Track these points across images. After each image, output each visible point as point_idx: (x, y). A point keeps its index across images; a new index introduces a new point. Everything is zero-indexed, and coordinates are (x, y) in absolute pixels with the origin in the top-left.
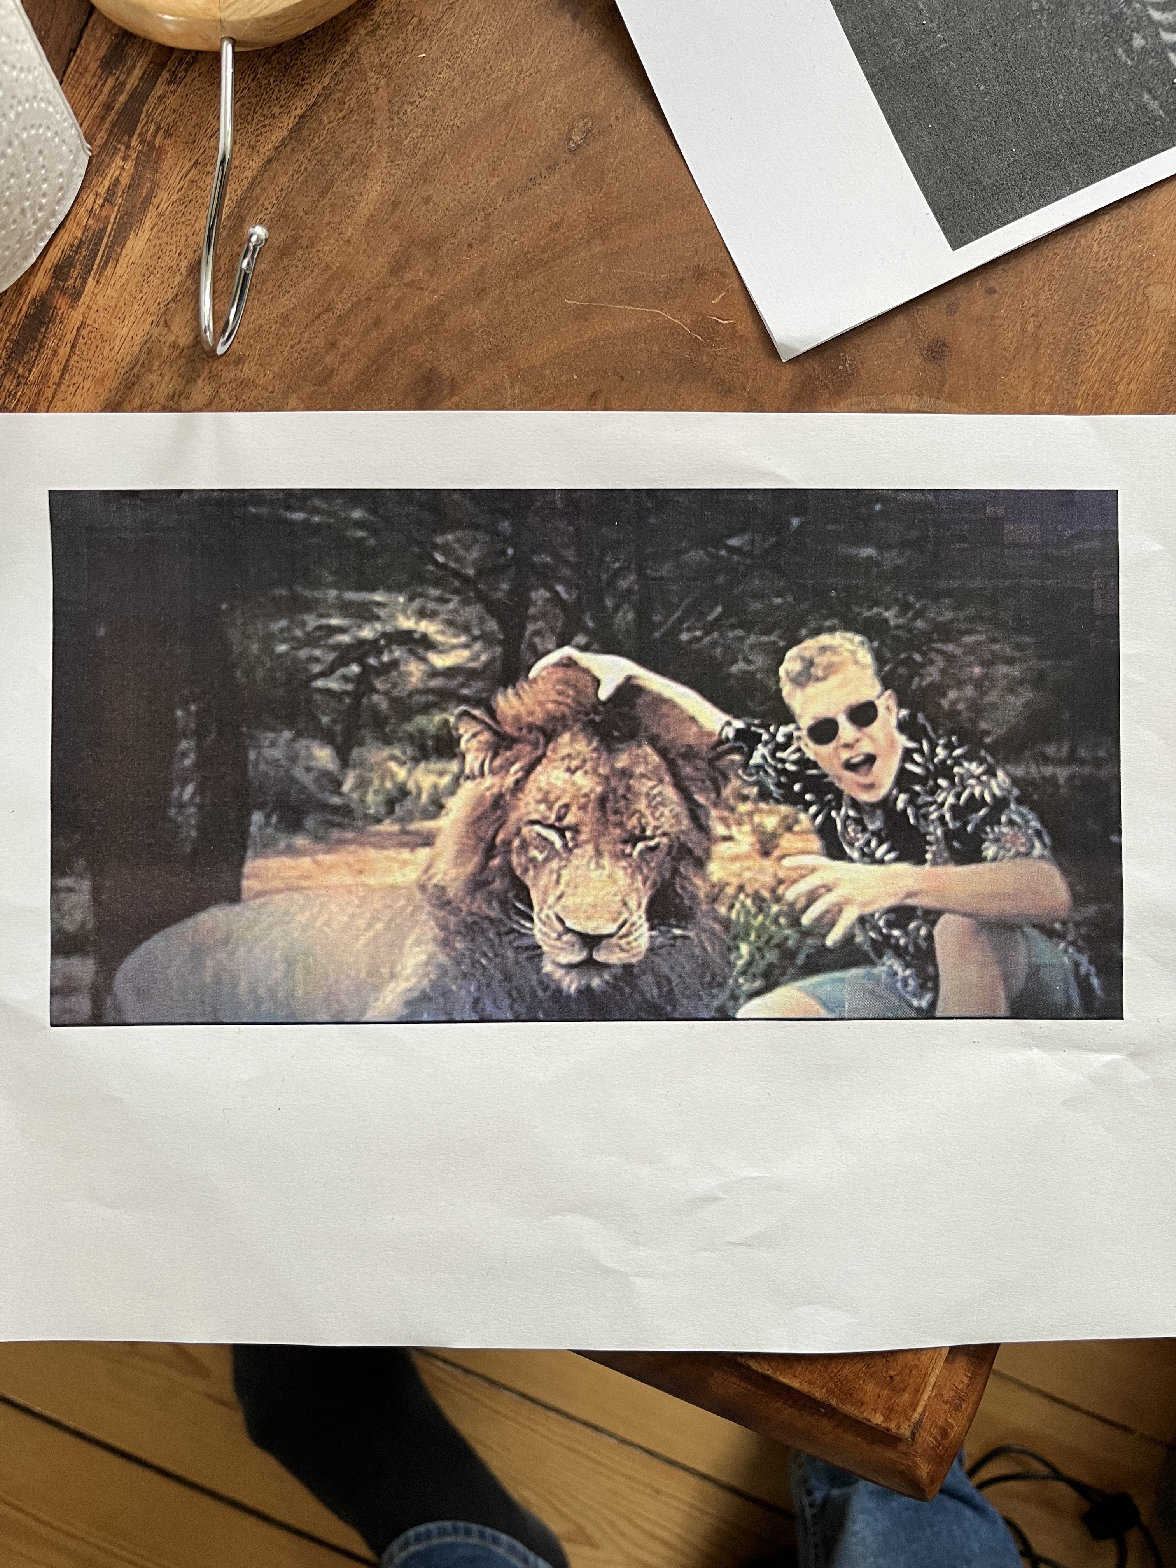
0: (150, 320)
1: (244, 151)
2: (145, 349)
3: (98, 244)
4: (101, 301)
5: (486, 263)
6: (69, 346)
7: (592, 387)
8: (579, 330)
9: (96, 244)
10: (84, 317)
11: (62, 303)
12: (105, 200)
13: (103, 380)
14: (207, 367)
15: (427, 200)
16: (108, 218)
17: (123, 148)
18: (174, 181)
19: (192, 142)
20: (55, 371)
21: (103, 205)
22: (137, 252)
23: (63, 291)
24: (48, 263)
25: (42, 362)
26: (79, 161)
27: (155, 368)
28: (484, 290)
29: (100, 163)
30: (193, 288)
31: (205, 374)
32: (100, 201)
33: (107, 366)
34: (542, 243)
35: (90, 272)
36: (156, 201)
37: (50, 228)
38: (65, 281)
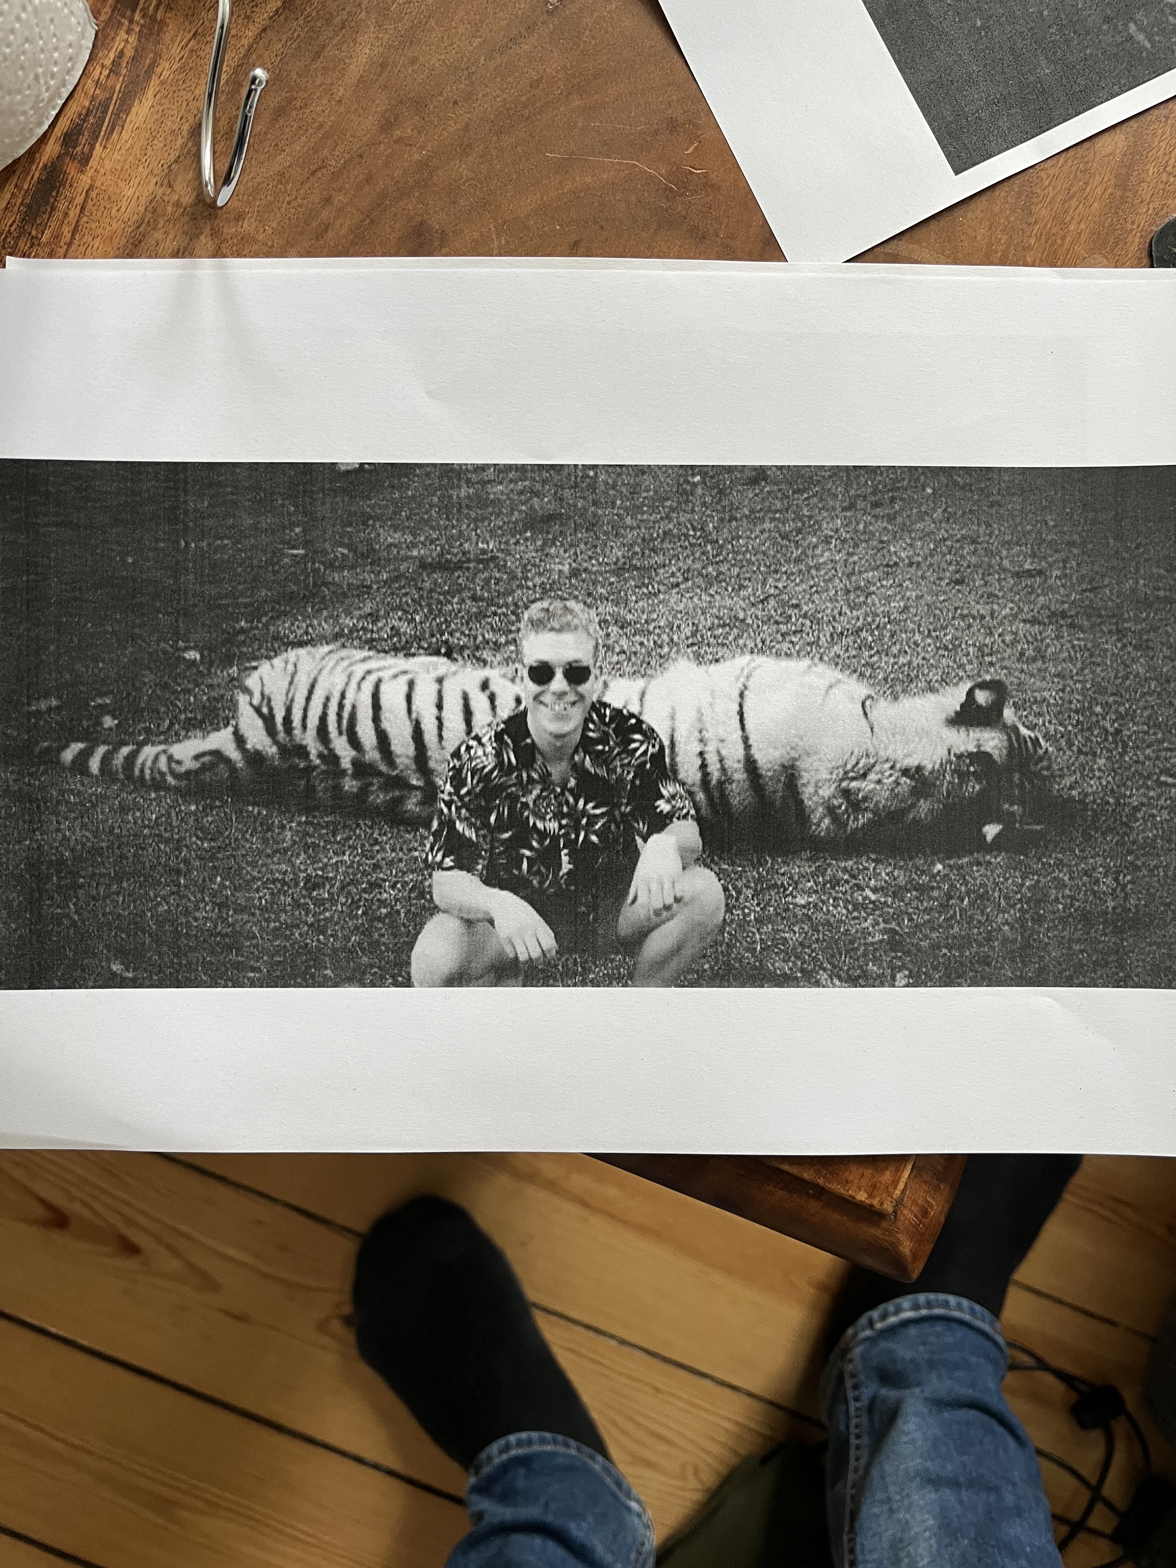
0: (154, 181)
1: (240, 21)
2: (149, 209)
3: (105, 112)
4: (108, 165)
5: (470, 119)
6: (79, 208)
7: (574, 237)
8: (560, 183)
9: (103, 112)
10: (92, 180)
11: (72, 169)
12: (111, 71)
13: (111, 239)
14: (209, 224)
15: (414, 61)
16: (113, 88)
17: (126, 23)
18: (175, 51)
19: (191, 15)
20: (66, 232)
21: (109, 76)
22: (141, 118)
23: (73, 158)
24: (58, 131)
25: (53, 224)
26: (87, 34)
27: (160, 226)
28: (469, 145)
29: (105, 37)
30: (194, 149)
31: (207, 231)
32: (106, 72)
33: (115, 226)
34: (523, 99)
35: (97, 137)
36: (158, 70)
37: (60, 97)
38: (74, 148)
